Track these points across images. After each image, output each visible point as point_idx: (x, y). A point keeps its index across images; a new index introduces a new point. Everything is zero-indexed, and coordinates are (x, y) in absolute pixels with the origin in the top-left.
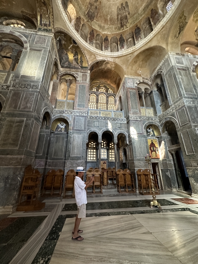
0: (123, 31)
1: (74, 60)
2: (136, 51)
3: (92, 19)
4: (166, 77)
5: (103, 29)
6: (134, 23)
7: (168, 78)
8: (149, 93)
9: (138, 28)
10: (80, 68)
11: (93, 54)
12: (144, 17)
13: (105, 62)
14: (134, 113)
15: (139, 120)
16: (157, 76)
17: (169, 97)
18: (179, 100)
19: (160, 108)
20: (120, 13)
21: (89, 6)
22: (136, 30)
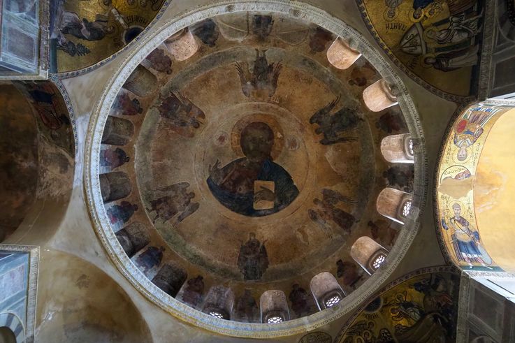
0: (146, 211)
2: (118, 269)
3: (163, 111)
5: (143, 145)
11: (91, 102)
12: (184, 262)
13: (67, 155)
20: (179, 192)
21: (187, 104)
22: (155, 249)
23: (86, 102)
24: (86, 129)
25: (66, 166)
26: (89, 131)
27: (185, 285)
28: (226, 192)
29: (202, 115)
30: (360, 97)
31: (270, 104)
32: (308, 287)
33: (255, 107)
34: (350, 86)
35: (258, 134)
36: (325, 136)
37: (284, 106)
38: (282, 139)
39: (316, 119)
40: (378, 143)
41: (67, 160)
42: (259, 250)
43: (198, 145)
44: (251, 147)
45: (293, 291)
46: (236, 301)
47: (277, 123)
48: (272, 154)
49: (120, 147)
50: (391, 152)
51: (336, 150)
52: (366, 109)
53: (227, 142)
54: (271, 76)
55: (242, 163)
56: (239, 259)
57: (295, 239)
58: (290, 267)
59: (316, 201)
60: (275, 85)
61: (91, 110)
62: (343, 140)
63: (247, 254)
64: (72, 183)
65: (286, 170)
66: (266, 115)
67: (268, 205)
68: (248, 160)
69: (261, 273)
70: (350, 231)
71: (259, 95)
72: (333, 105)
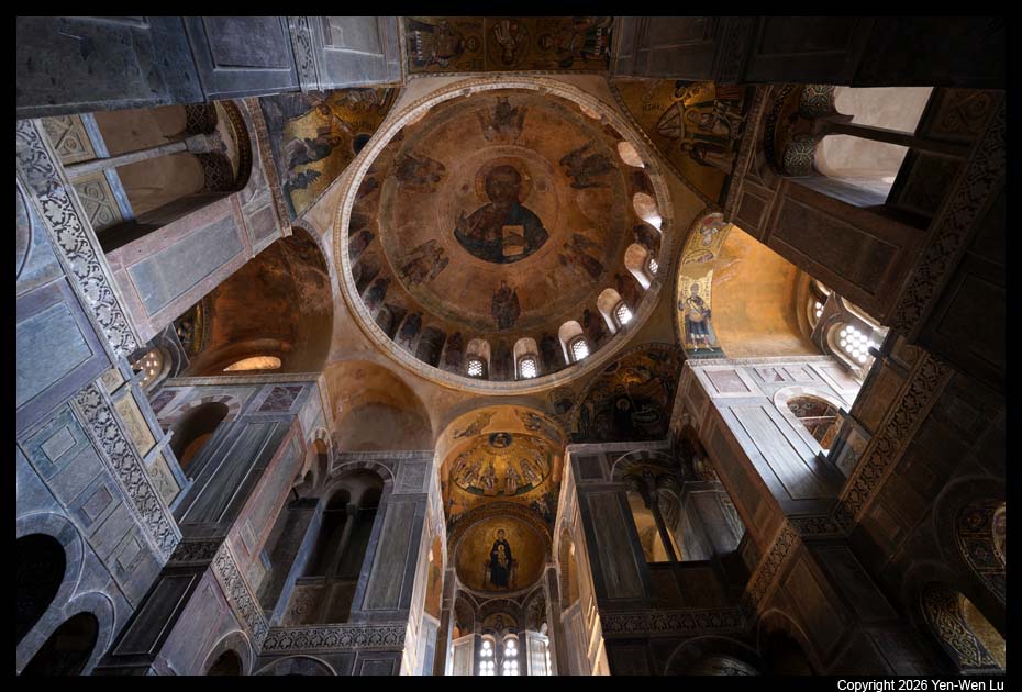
1: (297, 143)
2: (387, 356)
4: (394, 507)
5: (385, 216)
6: (423, 302)
7: (397, 514)
8: (301, 496)
9: (419, 321)
10: (284, 182)
11: (331, 216)
12: (441, 321)
14: (241, 546)
15: (228, 593)
16: (367, 470)
17: (368, 579)
18: (395, 617)
19: (291, 590)
20: (427, 250)
21: (424, 161)
22: (414, 315)
23: (327, 218)
26: (334, 242)
27: (446, 345)
28: (475, 241)
29: (442, 167)
30: (615, 147)
31: (515, 147)
32: (556, 335)
33: (499, 151)
34: (604, 136)
35: (504, 178)
36: (576, 179)
37: (532, 148)
38: (530, 183)
39: (567, 161)
40: (631, 196)
41: (321, 276)
42: (510, 297)
43: (440, 199)
44: (498, 192)
45: (544, 339)
47: (523, 165)
48: (520, 198)
49: (364, 229)
50: (643, 206)
51: (588, 194)
52: (621, 161)
53: (471, 190)
54: (515, 119)
55: (488, 210)
56: (493, 309)
57: (545, 284)
58: (541, 314)
59: (566, 245)
60: (520, 127)
61: (334, 223)
62: (595, 185)
63: (501, 302)
64: (331, 295)
65: (535, 213)
66: (510, 158)
67: (518, 250)
68: (494, 206)
69: (513, 321)
70: (598, 281)
71: (503, 140)
72: (585, 149)
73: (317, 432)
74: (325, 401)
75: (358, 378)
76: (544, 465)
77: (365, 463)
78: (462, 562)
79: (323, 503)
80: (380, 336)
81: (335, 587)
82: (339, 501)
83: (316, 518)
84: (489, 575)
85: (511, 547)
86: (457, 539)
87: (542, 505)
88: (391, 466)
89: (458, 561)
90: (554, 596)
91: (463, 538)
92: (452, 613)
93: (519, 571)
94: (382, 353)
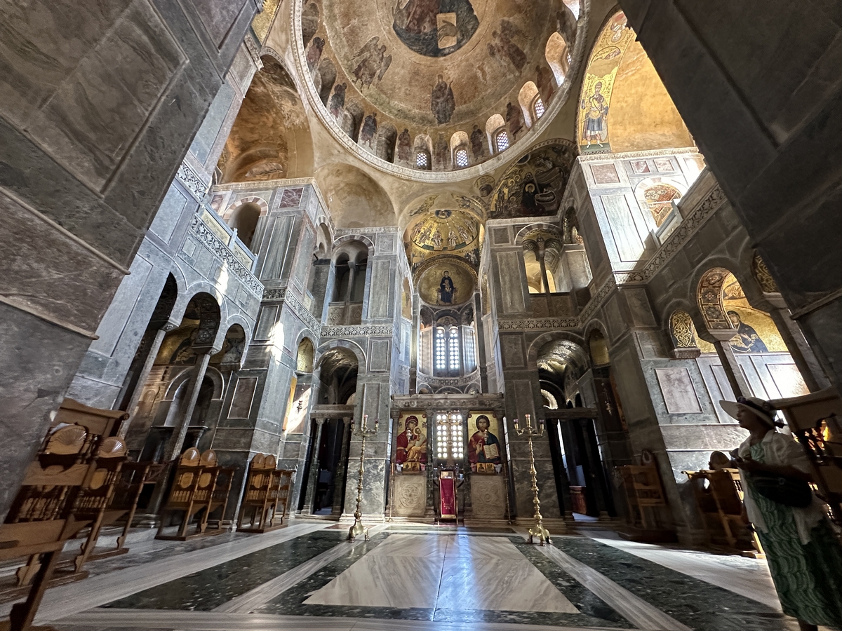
0: (353, 84)
2: (355, 157)
4: (377, 263)
5: (330, 17)
6: (375, 104)
7: (379, 268)
8: (319, 258)
9: (375, 121)
11: (287, 33)
12: (391, 120)
13: (291, 91)
14: (296, 289)
15: (297, 313)
16: (356, 241)
17: (369, 303)
18: (386, 322)
19: (327, 309)
22: (370, 117)
23: (283, 37)
24: (292, 59)
25: (294, 100)
27: (398, 142)
28: (412, 34)
32: (484, 130)
42: (447, 92)
45: (474, 132)
46: (434, 147)
56: (432, 104)
58: (472, 107)
59: (495, 34)
61: (291, 41)
67: (452, 42)
69: (450, 115)
70: (521, 73)
73: (320, 219)
74: (320, 197)
75: (338, 176)
76: (474, 230)
77: (354, 236)
78: (423, 290)
79: (334, 261)
80: (347, 140)
81: (351, 307)
82: (343, 260)
83: (332, 270)
84: (440, 297)
85: (453, 281)
86: (419, 277)
87: (473, 256)
88: (371, 237)
89: (420, 289)
90: (478, 308)
91: (423, 276)
92: (419, 317)
93: (457, 295)
94: (352, 154)
